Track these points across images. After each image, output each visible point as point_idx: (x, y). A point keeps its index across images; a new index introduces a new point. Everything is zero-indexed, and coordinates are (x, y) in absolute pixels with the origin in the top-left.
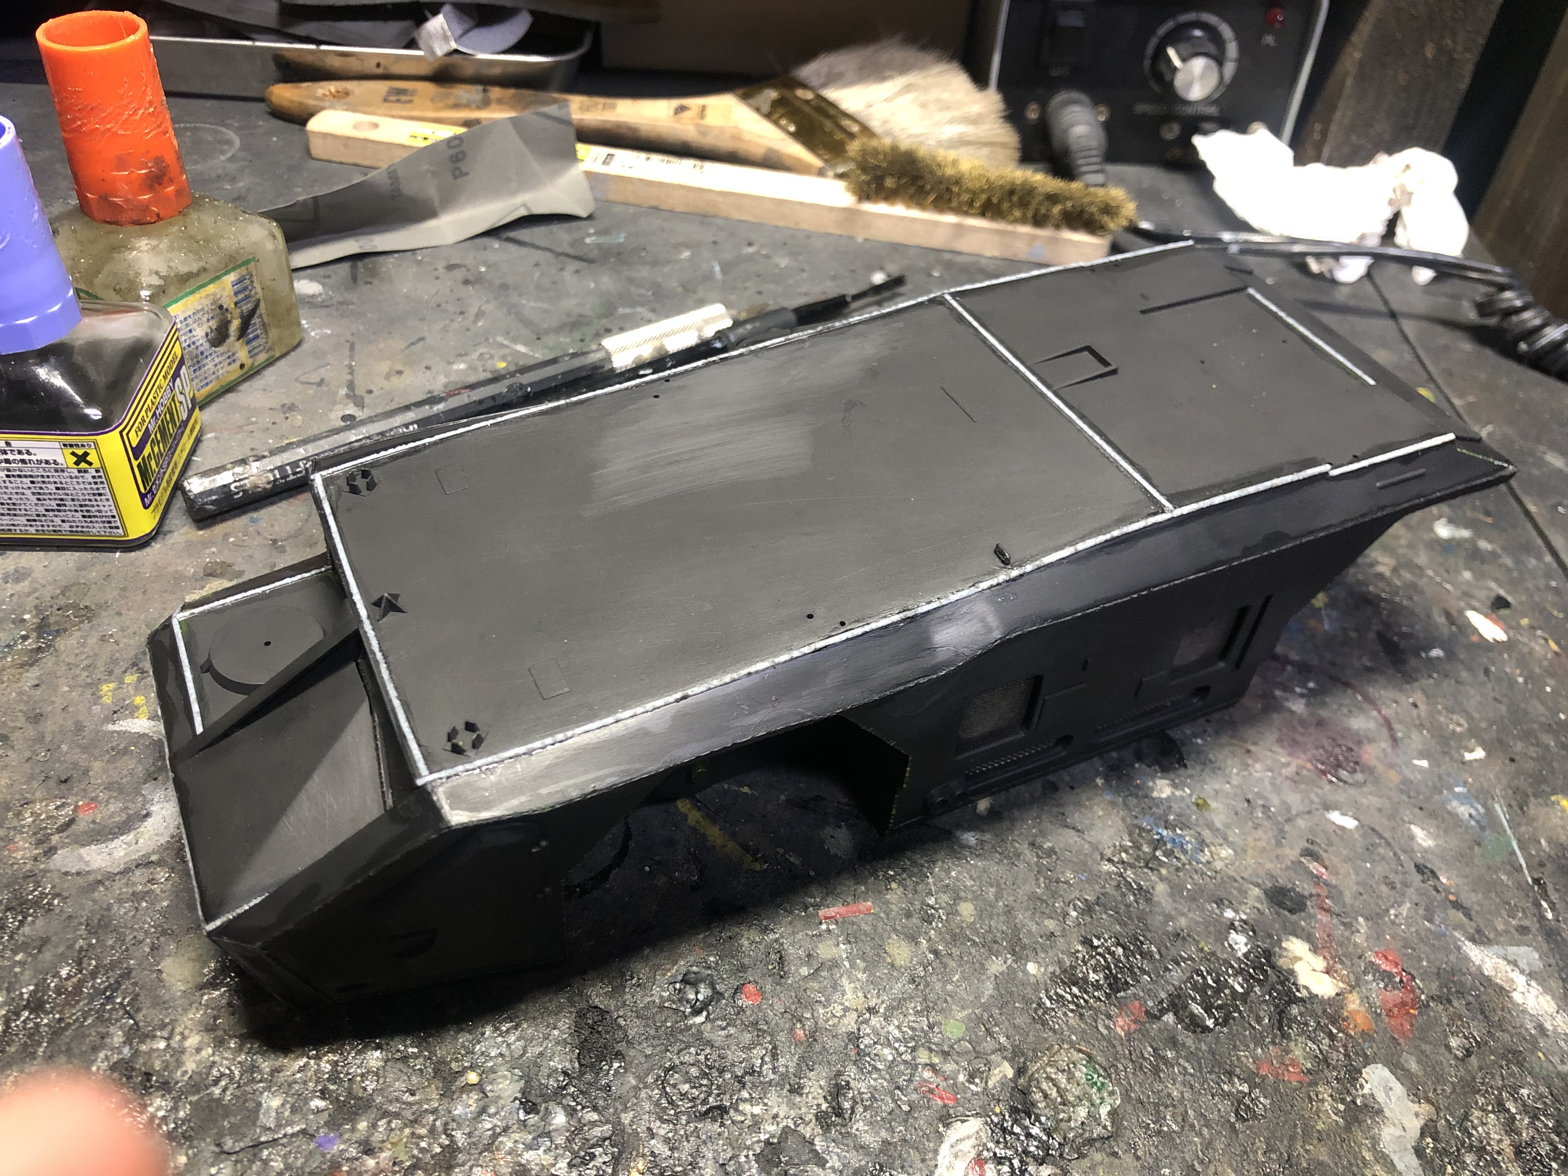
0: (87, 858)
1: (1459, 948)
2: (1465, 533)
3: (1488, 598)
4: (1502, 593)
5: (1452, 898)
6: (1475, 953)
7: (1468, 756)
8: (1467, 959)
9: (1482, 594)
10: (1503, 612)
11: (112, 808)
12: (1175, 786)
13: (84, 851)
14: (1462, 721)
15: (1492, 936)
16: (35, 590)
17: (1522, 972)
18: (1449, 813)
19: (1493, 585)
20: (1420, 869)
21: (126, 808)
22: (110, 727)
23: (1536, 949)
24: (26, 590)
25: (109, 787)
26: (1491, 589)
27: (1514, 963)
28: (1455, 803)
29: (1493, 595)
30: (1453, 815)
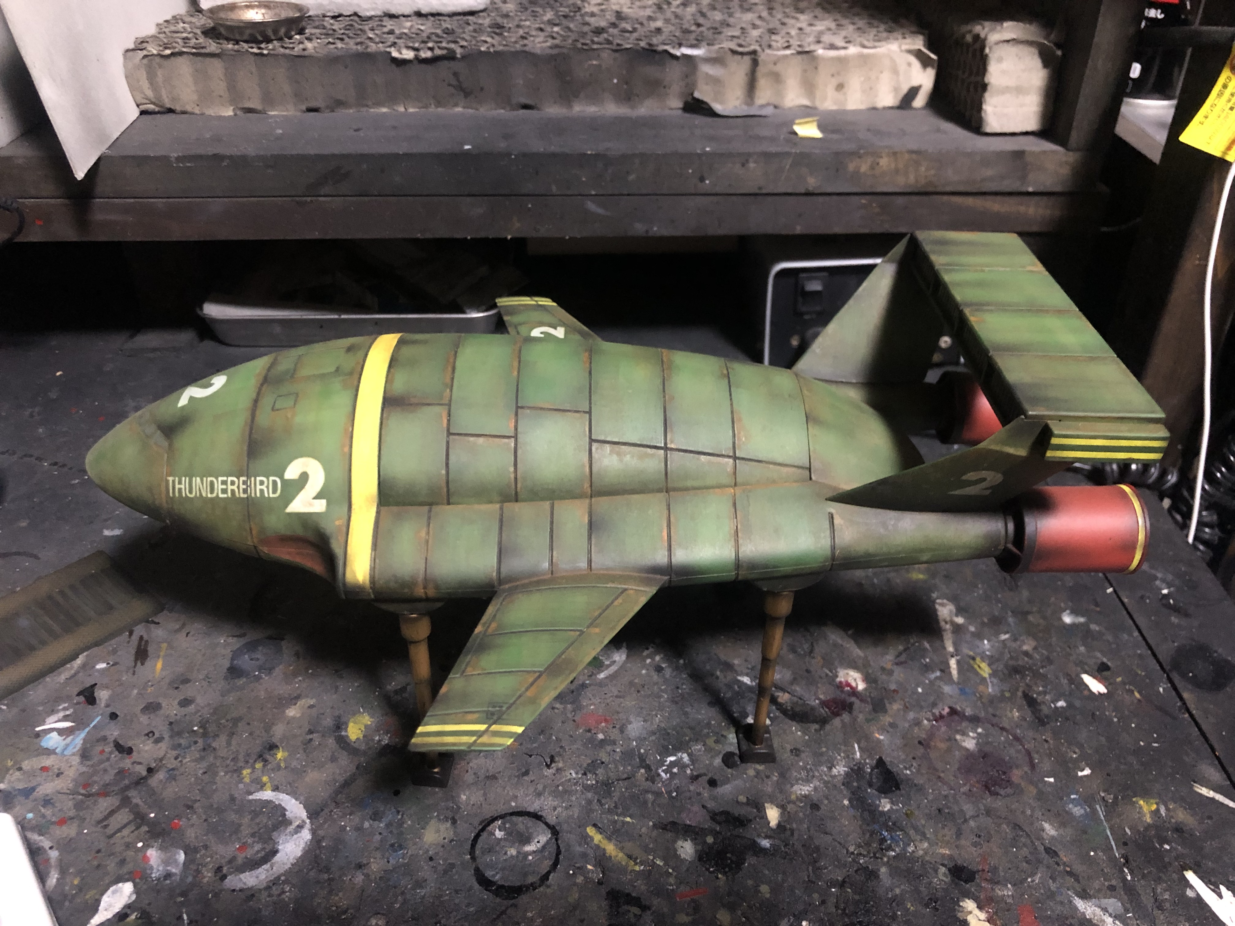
0: (244, 880)
1: (1071, 902)
2: (1082, 620)
3: (1095, 663)
4: (1105, 660)
5: (1068, 869)
6: (1080, 904)
7: (1080, 774)
8: (1076, 908)
9: (1091, 662)
10: (1106, 673)
11: (256, 849)
12: (892, 803)
13: (242, 876)
14: (1077, 750)
15: (1091, 893)
16: (198, 711)
17: (1110, 915)
18: (1067, 812)
19: (1099, 655)
20: (1048, 850)
21: (264, 848)
22: (251, 797)
23: (1119, 900)
24: (193, 711)
25: (253, 835)
26: (1098, 658)
27: (1105, 910)
28: (1071, 806)
29: (1099, 662)
30: (1069, 813)
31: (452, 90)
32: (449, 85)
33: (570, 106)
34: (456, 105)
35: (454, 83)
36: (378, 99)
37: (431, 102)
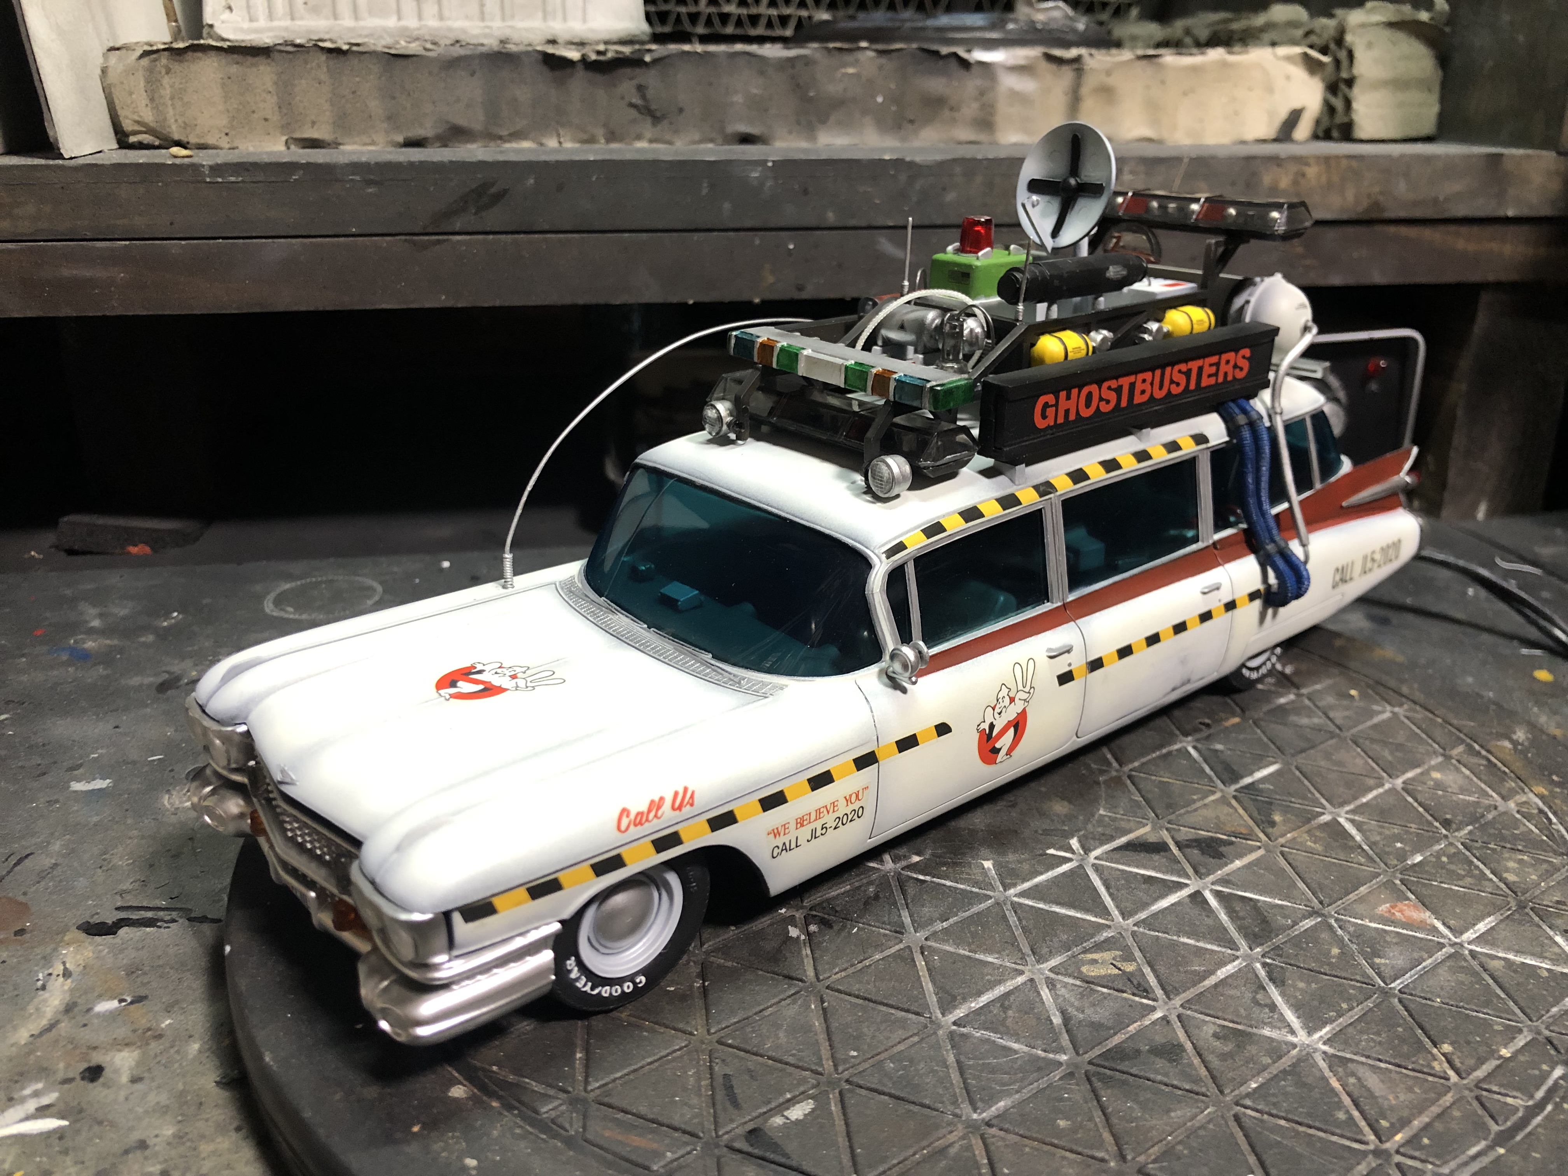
31: (633, 112)
32: (632, 105)
33: (813, 138)
34: (639, 137)
35: (637, 100)
36: (518, 127)
37: (600, 132)
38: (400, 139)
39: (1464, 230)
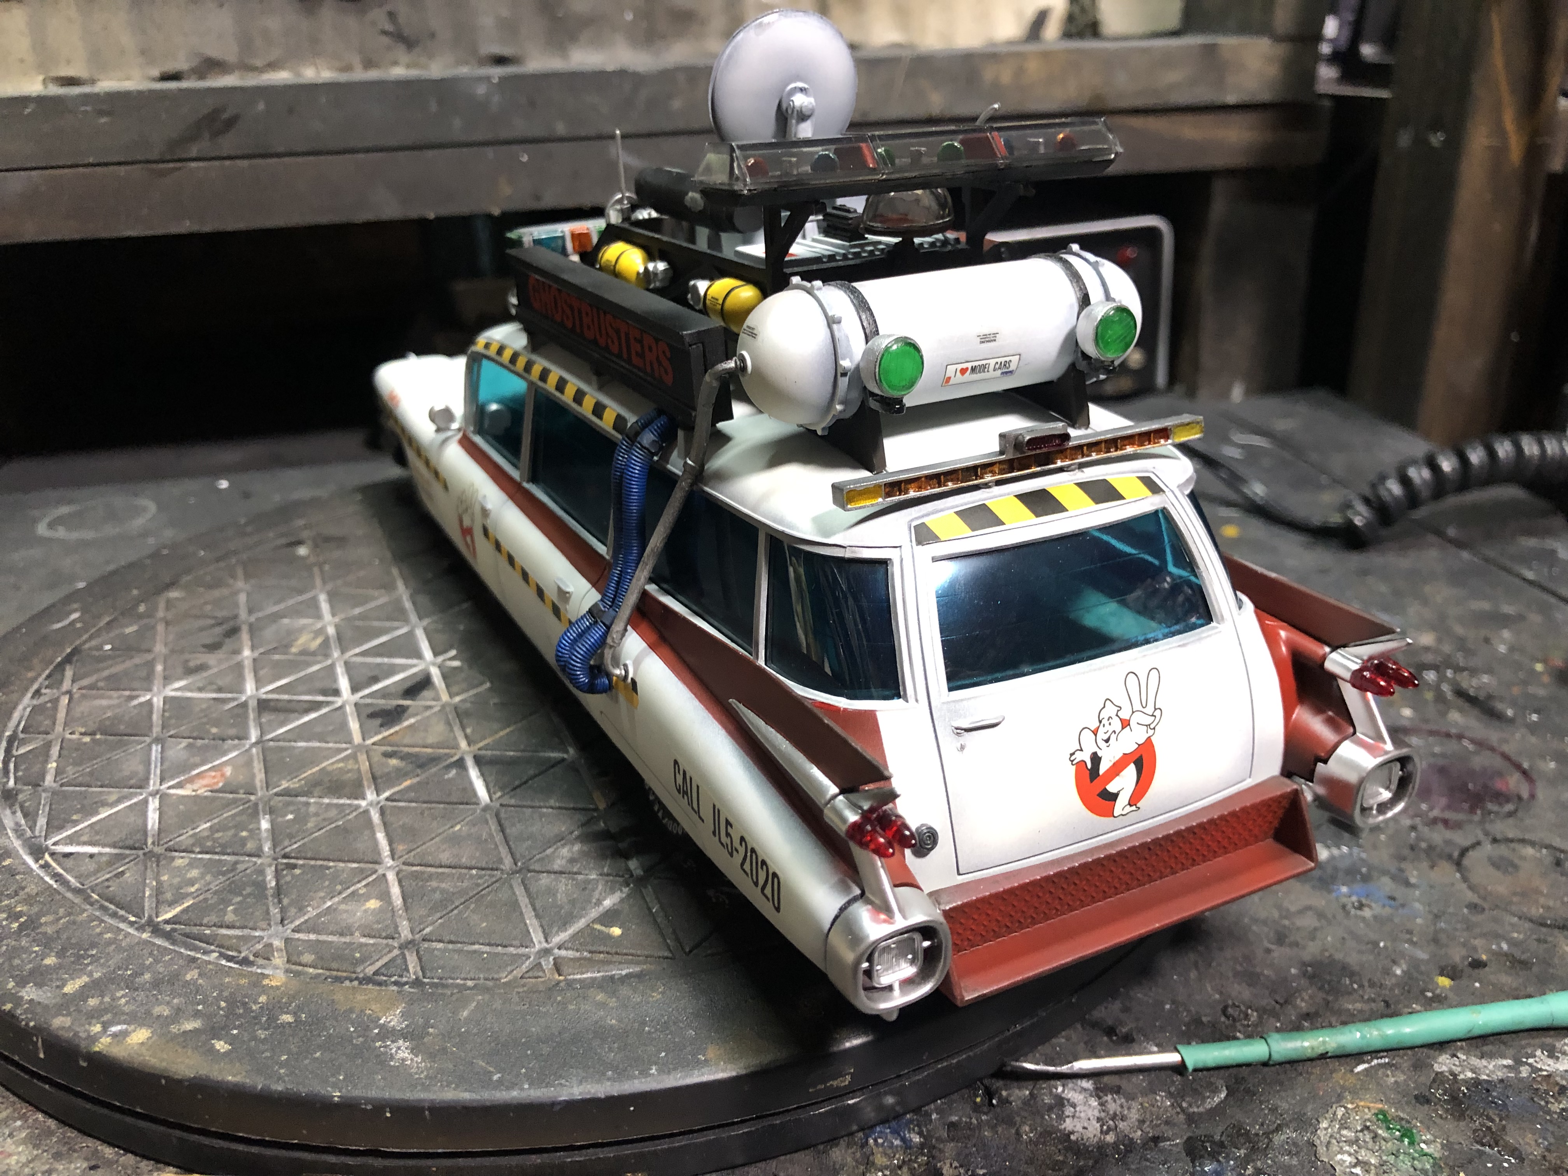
12: (1333, 847)
31: (386, 40)
32: (385, 33)
33: (565, 56)
34: (395, 63)
35: (389, 27)
36: (272, 58)
37: (356, 61)
38: (156, 73)
39: (1189, 118)
